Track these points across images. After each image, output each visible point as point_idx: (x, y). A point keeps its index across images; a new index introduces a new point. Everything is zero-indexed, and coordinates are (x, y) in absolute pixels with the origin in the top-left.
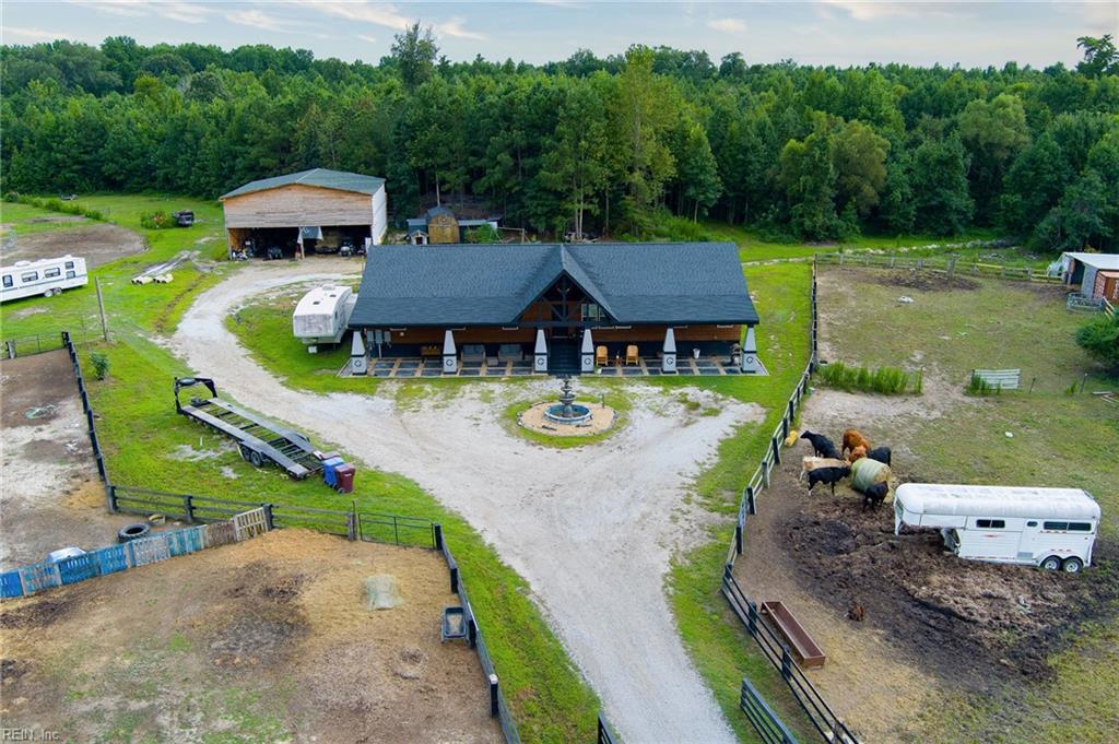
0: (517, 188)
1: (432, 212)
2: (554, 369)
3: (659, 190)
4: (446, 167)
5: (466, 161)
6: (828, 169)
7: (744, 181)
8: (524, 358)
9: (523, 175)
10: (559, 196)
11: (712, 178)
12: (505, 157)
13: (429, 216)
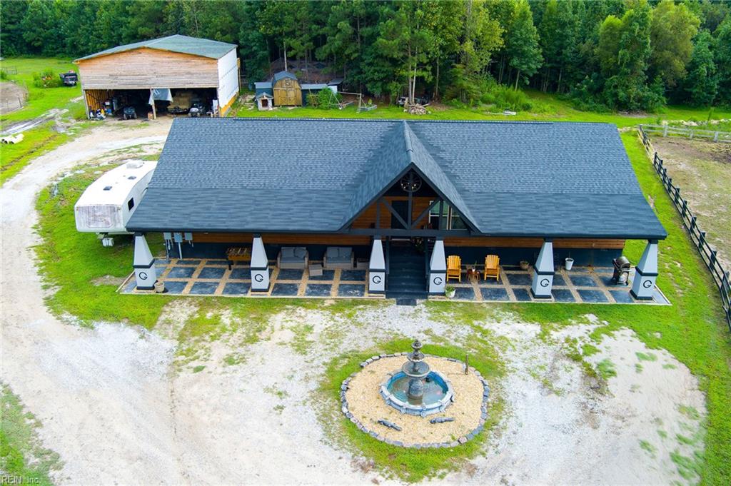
0: (356, 55)
1: (278, 76)
2: (392, 289)
3: (487, 60)
4: (292, 34)
5: (310, 29)
6: (646, 43)
7: (559, 54)
8: (355, 265)
9: (362, 43)
10: (394, 62)
11: (534, 50)
12: (344, 25)
13: (274, 79)
